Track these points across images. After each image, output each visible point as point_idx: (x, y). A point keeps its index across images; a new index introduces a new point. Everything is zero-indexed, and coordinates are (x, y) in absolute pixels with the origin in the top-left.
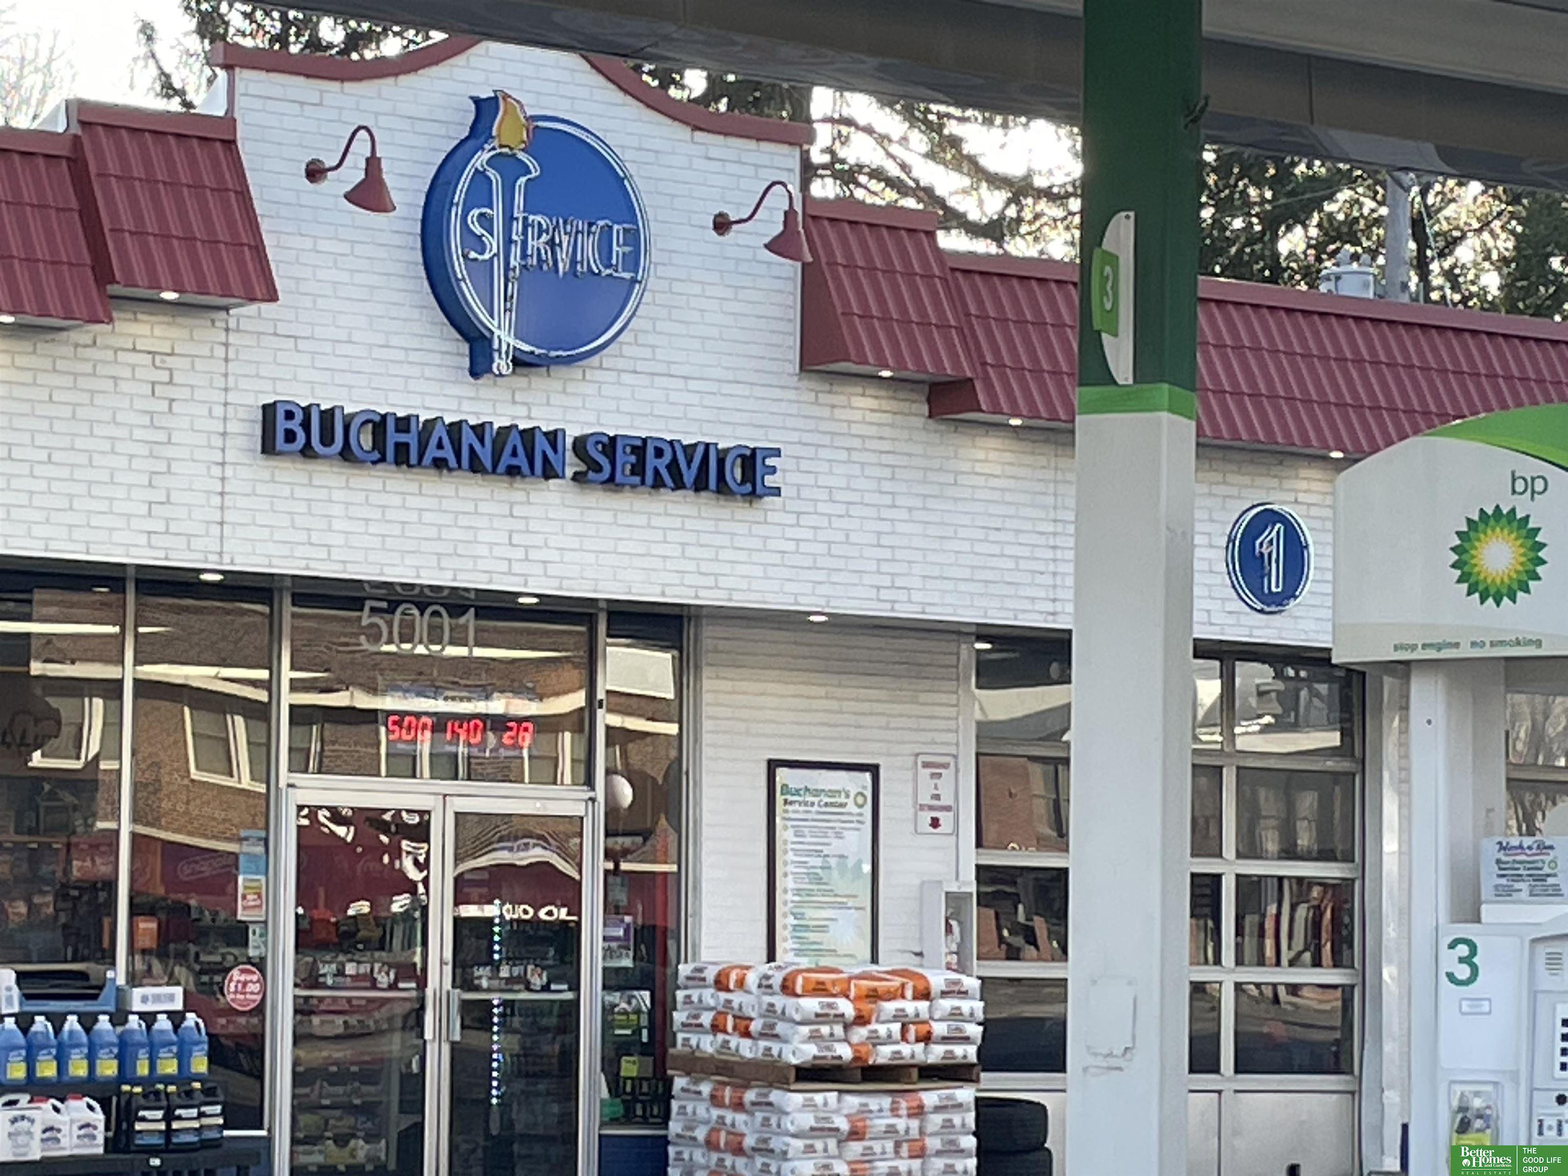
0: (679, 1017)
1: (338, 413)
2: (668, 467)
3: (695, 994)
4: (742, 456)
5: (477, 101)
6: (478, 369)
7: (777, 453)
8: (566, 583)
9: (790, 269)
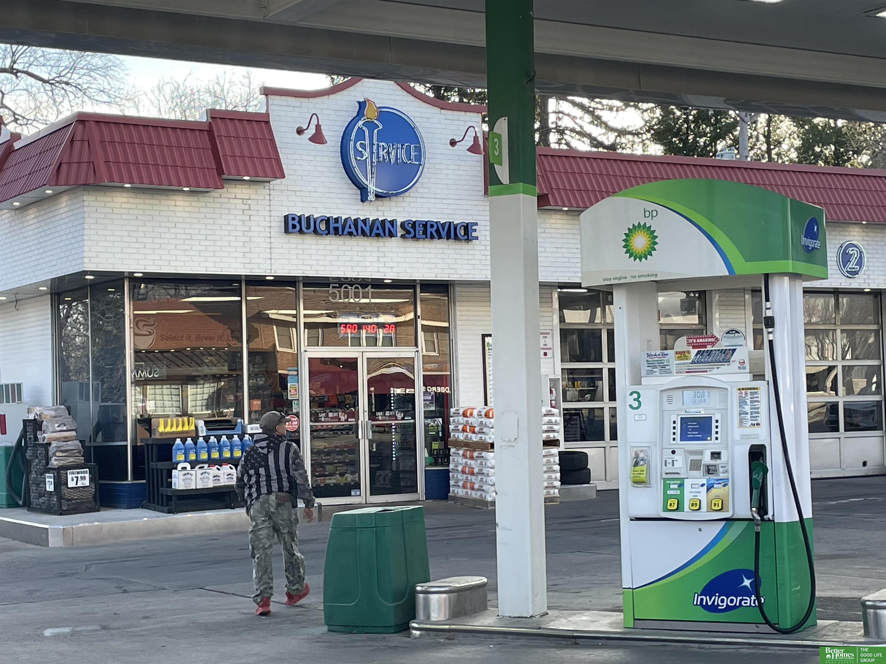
0: (451, 427)
1: (311, 217)
2: (436, 231)
3: (456, 419)
4: (464, 226)
5: (359, 103)
6: (364, 199)
7: (476, 224)
8: (399, 275)
9: (479, 158)
